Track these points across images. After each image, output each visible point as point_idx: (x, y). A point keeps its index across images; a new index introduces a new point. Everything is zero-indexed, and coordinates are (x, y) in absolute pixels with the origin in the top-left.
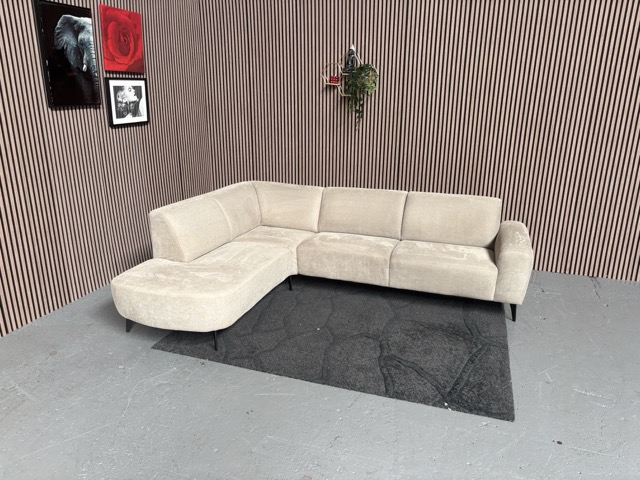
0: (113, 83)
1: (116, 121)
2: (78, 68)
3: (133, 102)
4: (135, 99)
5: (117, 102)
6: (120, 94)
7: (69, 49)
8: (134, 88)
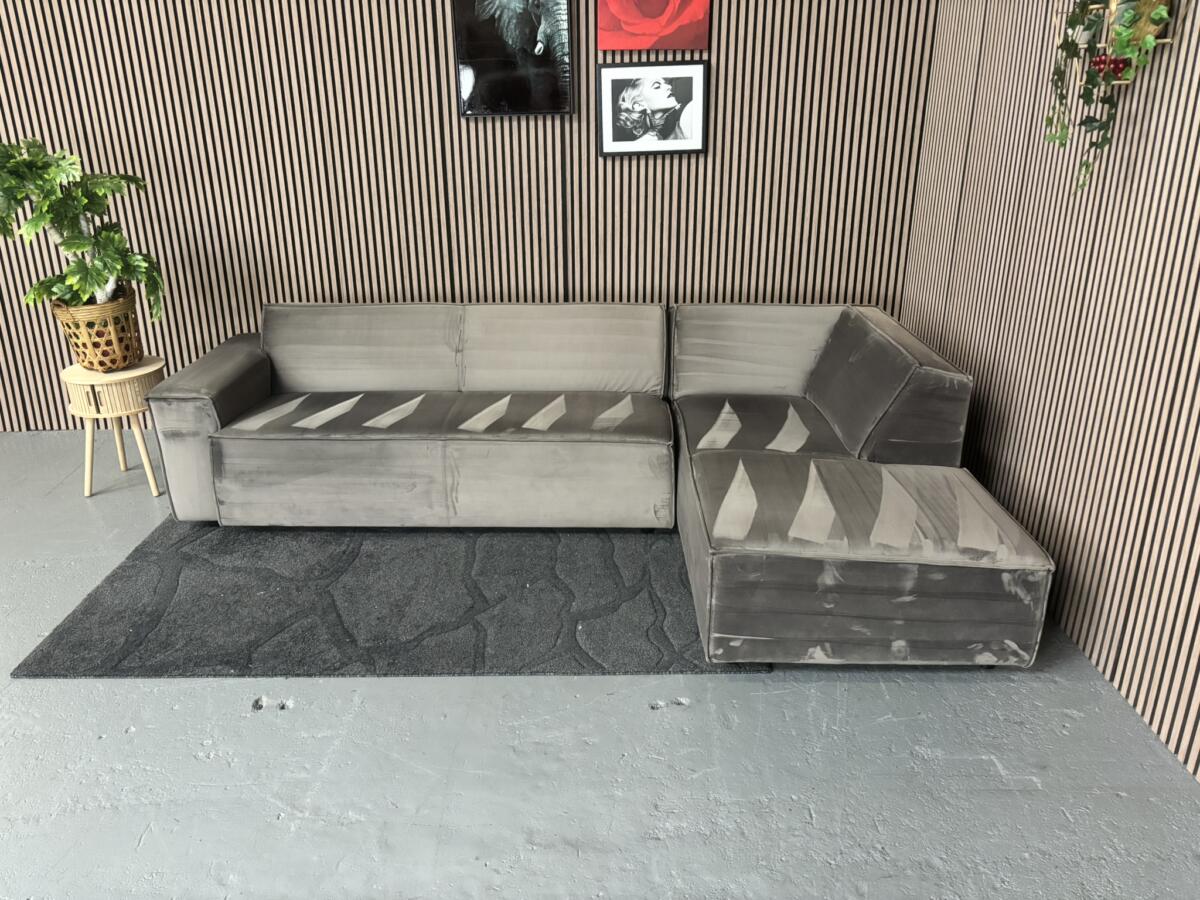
0: (609, 75)
1: (610, 146)
2: (524, 51)
3: (664, 111)
4: (672, 103)
5: (617, 110)
6: (628, 95)
7: (505, 17)
8: (669, 81)
